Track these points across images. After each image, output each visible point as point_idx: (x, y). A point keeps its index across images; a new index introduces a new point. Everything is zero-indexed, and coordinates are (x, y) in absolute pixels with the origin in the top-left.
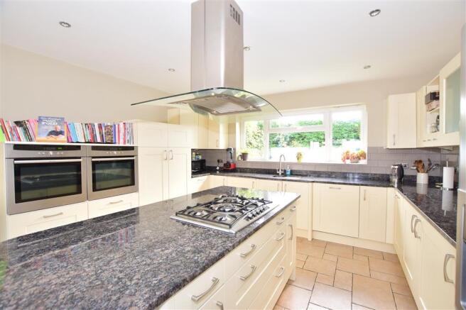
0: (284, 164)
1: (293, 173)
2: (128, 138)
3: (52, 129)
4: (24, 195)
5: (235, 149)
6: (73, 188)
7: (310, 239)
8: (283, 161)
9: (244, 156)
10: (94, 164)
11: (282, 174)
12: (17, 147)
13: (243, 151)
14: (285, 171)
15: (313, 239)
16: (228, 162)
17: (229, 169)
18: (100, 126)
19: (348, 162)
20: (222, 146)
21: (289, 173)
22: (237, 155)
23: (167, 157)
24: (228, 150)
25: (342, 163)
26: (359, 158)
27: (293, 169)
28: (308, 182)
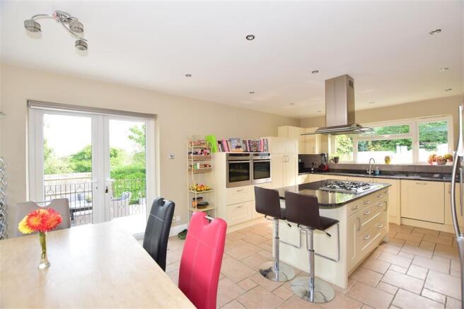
0: (372, 165)
1: (381, 173)
2: (265, 148)
3: (236, 145)
4: (232, 179)
5: (327, 154)
6: (246, 177)
7: (399, 224)
8: (372, 162)
9: (336, 159)
10: (254, 163)
11: (372, 174)
12: (231, 155)
13: (335, 156)
14: (374, 171)
15: (401, 224)
16: (322, 165)
17: (323, 169)
18: (249, 142)
19: (435, 164)
20: (317, 152)
21: (378, 173)
22: (330, 159)
23: (286, 160)
24: (322, 155)
25: (429, 164)
26: (445, 160)
27: (382, 170)
28: (396, 179)
